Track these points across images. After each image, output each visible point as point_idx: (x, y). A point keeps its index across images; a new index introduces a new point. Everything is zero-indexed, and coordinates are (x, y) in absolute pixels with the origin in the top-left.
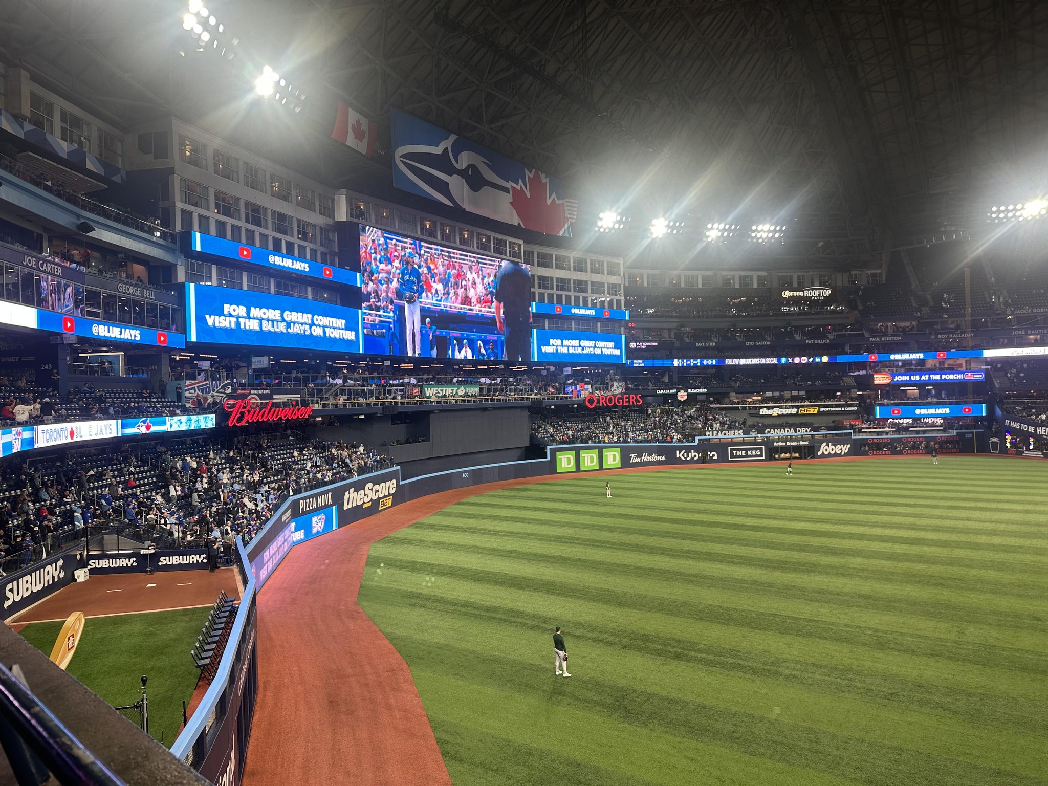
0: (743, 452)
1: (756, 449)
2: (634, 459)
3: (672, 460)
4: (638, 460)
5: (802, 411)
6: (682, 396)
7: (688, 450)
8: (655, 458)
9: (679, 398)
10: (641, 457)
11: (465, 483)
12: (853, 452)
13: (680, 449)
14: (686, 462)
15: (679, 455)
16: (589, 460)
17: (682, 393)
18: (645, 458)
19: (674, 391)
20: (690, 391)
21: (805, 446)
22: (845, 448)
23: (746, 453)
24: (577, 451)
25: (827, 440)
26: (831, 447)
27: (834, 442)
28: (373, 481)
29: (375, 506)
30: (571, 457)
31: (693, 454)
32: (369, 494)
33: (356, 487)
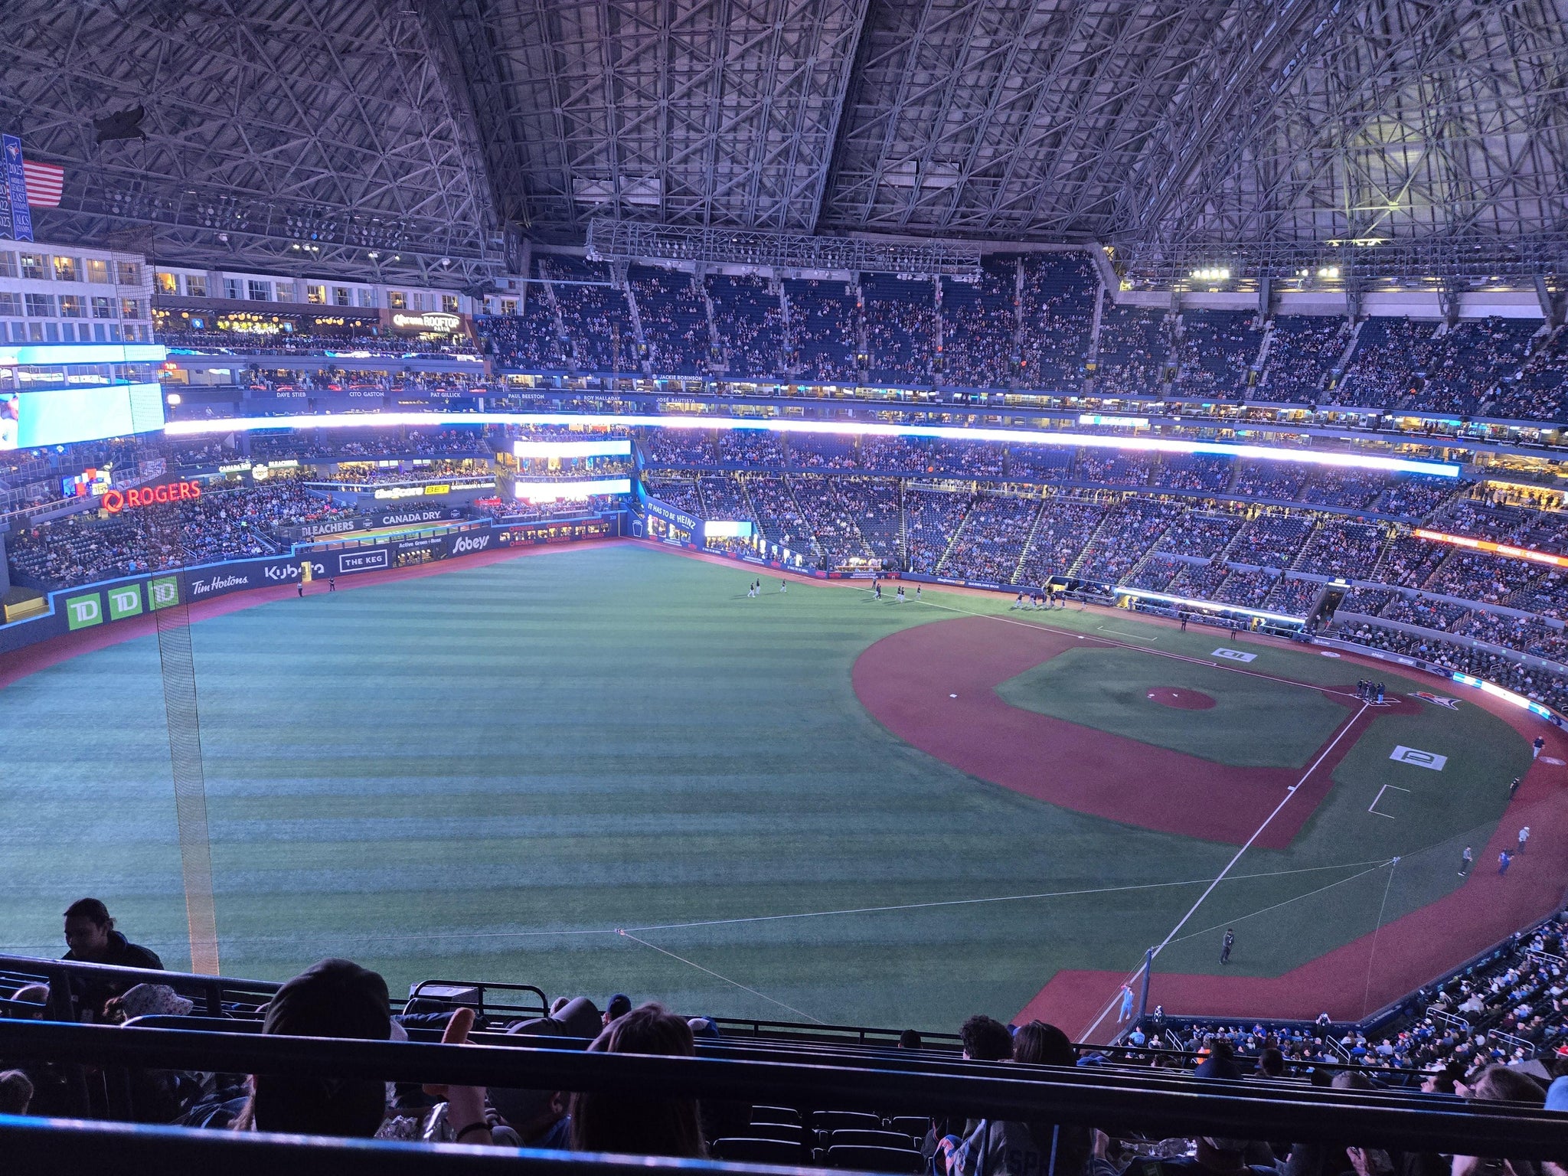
0: (360, 561)
1: (376, 555)
3: (258, 582)
4: (206, 588)
5: (430, 490)
6: (260, 472)
7: (281, 565)
8: (232, 581)
9: (255, 476)
10: (208, 582)
13: (270, 564)
14: (280, 582)
15: (269, 573)
16: (125, 602)
17: (260, 467)
19: (246, 466)
20: (271, 465)
22: (484, 541)
23: (364, 561)
24: (103, 592)
26: (468, 541)
27: (471, 535)
30: (94, 603)
31: (290, 570)
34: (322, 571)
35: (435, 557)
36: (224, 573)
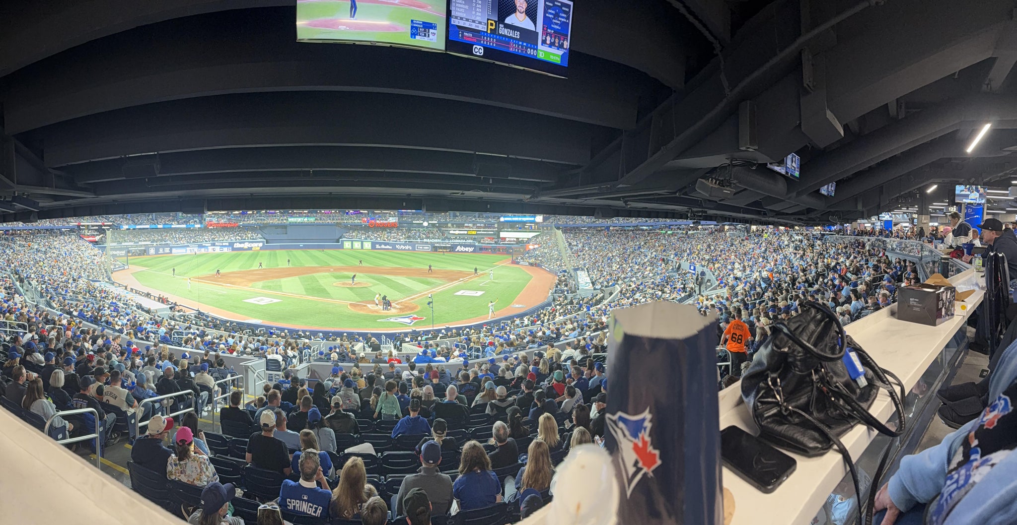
0: (422, 248)
1: (428, 246)
2: (378, 246)
3: (394, 248)
4: (380, 247)
5: (469, 233)
6: (426, 224)
7: (400, 244)
8: (388, 247)
9: (424, 225)
11: (301, 248)
12: (474, 251)
13: (398, 244)
14: (399, 250)
15: (397, 247)
16: (357, 245)
18: (383, 247)
19: (422, 222)
20: (430, 222)
21: (449, 247)
22: (471, 249)
24: (352, 241)
25: (461, 246)
26: (463, 248)
27: (465, 246)
28: (249, 242)
29: (250, 249)
30: (350, 243)
31: (402, 246)
32: (246, 245)
33: (240, 243)
35: (450, 251)
36: (386, 244)
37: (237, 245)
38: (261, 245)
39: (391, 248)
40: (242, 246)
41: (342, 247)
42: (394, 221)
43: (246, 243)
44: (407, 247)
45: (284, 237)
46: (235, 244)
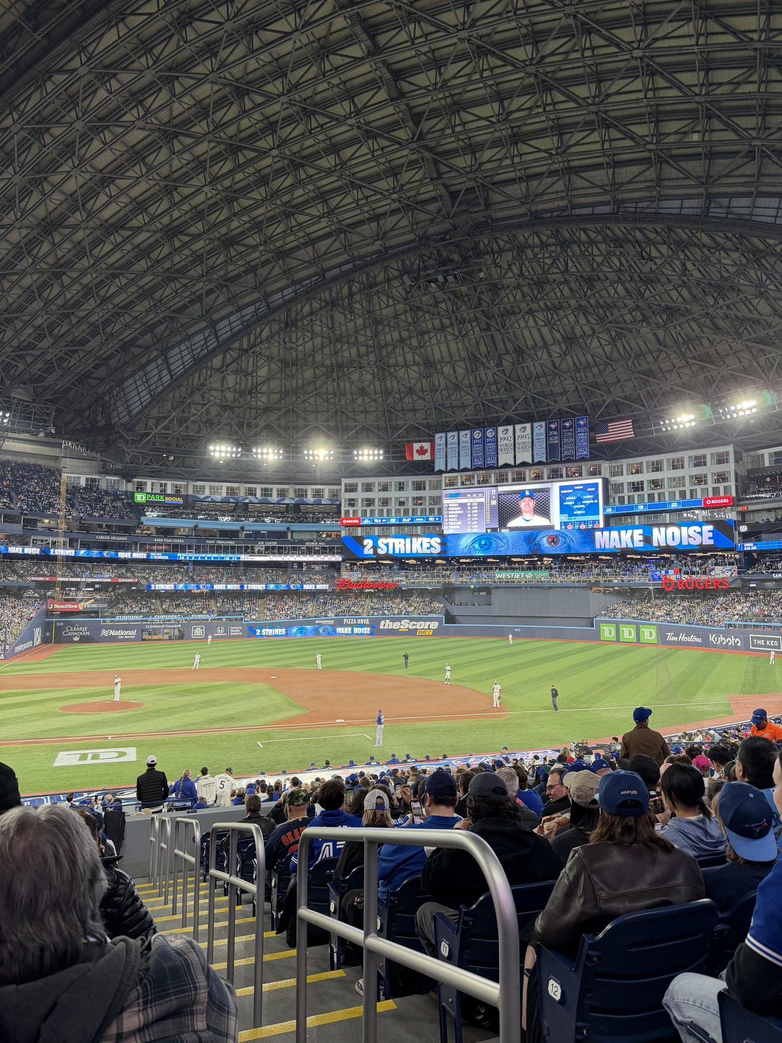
0: (763, 641)
1: (774, 639)
2: (671, 637)
3: (706, 644)
4: (675, 639)
7: (718, 633)
8: (693, 639)
10: (677, 635)
13: (713, 632)
14: (715, 646)
15: (712, 638)
16: (628, 633)
18: (682, 637)
23: (765, 643)
24: (618, 624)
28: (412, 619)
29: (412, 632)
31: (722, 639)
32: (405, 625)
33: (393, 620)
34: (739, 644)
37: (386, 625)
38: (435, 625)
39: (699, 640)
40: (395, 625)
41: (596, 637)
42: (730, 573)
43: (403, 622)
44: (732, 641)
45: (483, 610)
46: (383, 623)
